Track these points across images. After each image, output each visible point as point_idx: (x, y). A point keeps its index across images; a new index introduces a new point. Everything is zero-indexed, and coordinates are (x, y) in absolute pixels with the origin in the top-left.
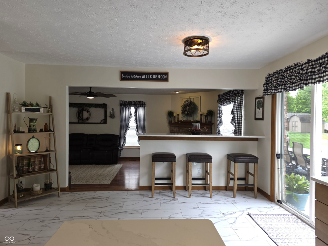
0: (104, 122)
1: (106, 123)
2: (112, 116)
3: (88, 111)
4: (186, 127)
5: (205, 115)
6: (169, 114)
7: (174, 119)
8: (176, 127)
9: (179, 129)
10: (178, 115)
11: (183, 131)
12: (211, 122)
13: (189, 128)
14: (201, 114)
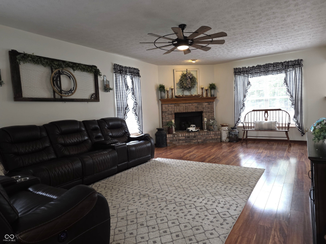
0: (95, 98)
1: (99, 101)
2: (107, 89)
3: (70, 77)
4: (186, 103)
5: (207, 88)
6: (161, 88)
7: (168, 95)
8: (172, 104)
9: (175, 106)
10: (172, 89)
11: (182, 108)
12: (214, 95)
13: (189, 103)
14: (202, 89)
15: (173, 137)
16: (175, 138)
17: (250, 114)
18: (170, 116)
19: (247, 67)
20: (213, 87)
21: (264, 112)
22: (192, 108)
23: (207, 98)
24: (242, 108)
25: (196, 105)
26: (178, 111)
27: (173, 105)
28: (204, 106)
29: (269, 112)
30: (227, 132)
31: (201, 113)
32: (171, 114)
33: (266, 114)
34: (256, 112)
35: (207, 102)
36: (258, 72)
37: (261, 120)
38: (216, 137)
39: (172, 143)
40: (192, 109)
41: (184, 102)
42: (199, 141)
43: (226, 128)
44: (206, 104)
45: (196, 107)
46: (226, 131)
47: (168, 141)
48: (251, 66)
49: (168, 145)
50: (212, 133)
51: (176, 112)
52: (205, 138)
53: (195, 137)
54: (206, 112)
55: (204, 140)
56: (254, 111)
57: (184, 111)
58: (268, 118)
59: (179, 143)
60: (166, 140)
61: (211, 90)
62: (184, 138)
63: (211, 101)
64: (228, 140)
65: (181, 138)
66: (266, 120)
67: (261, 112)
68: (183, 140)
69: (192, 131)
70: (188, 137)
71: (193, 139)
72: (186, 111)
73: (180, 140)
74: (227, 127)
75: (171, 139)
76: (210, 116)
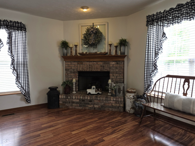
4: (90, 61)
5: (116, 45)
6: (64, 45)
7: (71, 52)
8: (74, 62)
9: (78, 64)
10: (76, 46)
11: (86, 66)
12: (124, 53)
13: (94, 62)
14: (110, 45)
15: (66, 98)
16: (68, 100)
17: (162, 80)
18: (72, 74)
19: (162, 11)
20: (123, 43)
21: (183, 80)
22: (97, 66)
23: (116, 56)
24: (153, 71)
25: (101, 63)
26: (81, 70)
27: (76, 63)
28: (111, 66)
29: (191, 81)
30: (132, 100)
31: (108, 73)
32: (74, 73)
33: (187, 83)
34: (171, 79)
35: (115, 61)
36: (178, 17)
37: (176, 93)
38: (118, 105)
39: (64, 105)
40: (97, 68)
41: (87, 60)
42: (96, 106)
43: (131, 95)
44: (114, 63)
45: (101, 66)
46: (130, 98)
47: (61, 102)
48: (168, 9)
49: (60, 106)
50: (112, 99)
51: (79, 70)
52: (103, 104)
53: (91, 101)
54: (113, 73)
55: (102, 106)
56: (169, 76)
57: (88, 70)
58: (189, 92)
59: (72, 105)
60: (59, 101)
61: (121, 46)
62: (78, 101)
63: (120, 60)
64: (132, 111)
65: (74, 101)
66: (185, 94)
67: (179, 79)
68: (77, 103)
69: (89, 93)
70: (83, 100)
71: (88, 104)
72: (90, 70)
73: (73, 102)
74: (133, 94)
75: (64, 101)
76: (118, 77)
